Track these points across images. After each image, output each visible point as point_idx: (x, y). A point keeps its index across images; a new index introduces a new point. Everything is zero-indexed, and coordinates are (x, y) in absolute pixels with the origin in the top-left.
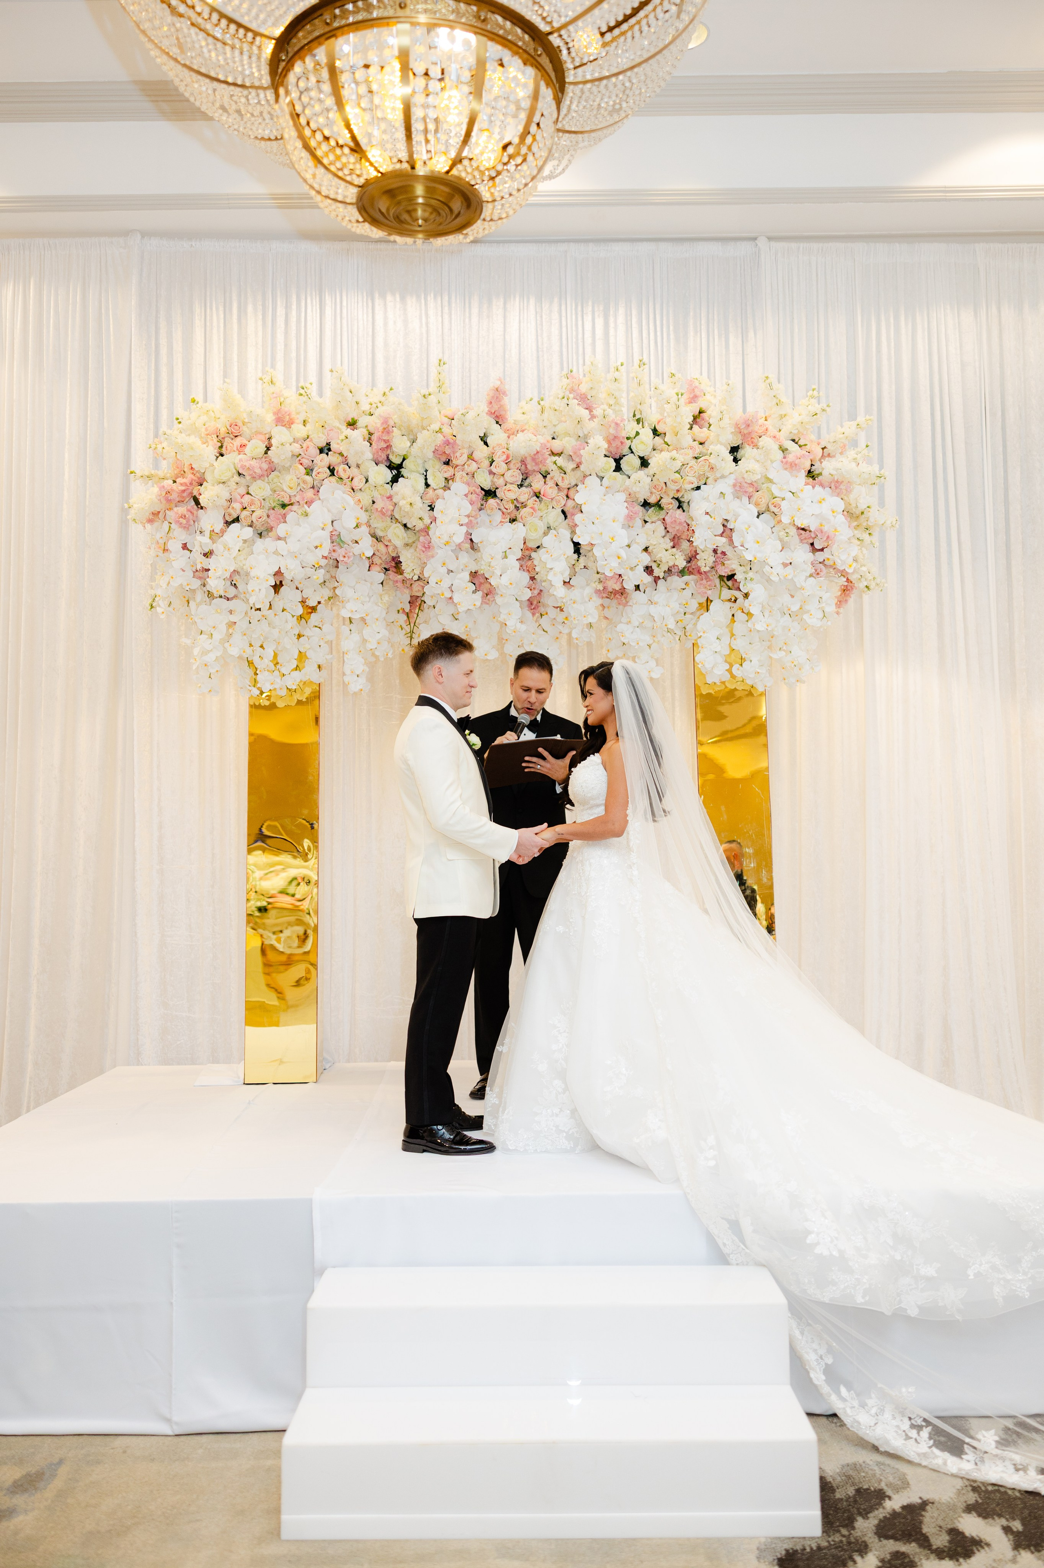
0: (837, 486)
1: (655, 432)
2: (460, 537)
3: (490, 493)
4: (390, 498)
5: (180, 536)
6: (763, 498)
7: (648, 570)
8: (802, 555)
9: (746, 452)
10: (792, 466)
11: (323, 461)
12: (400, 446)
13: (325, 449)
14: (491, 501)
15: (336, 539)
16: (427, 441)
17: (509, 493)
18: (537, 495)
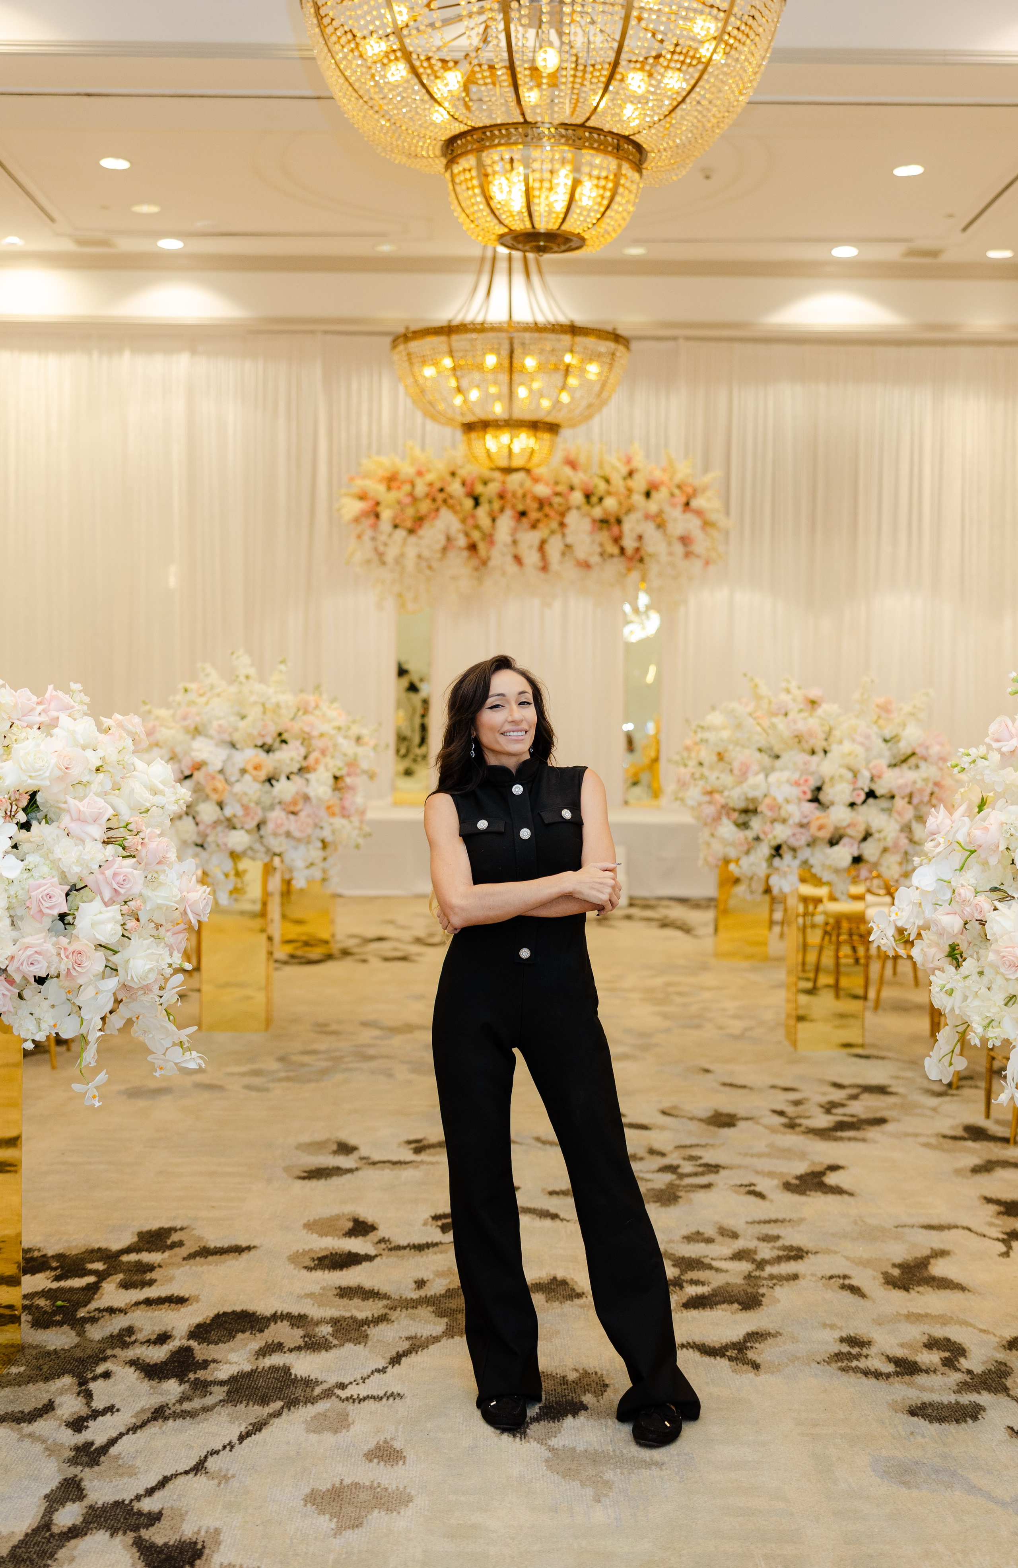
0: (699, 513)
1: (607, 481)
2: (509, 539)
3: (523, 514)
4: (473, 516)
5: (369, 533)
6: (658, 520)
7: (601, 554)
8: (679, 549)
9: (654, 494)
10: (674, 505)
11: (440, 496)
12: (479, 489)
13: (442, 490)
14: (524, 520)
15: (449, 539)
16: (493, 488)
17: (534, 515)
18: (547, 516)
